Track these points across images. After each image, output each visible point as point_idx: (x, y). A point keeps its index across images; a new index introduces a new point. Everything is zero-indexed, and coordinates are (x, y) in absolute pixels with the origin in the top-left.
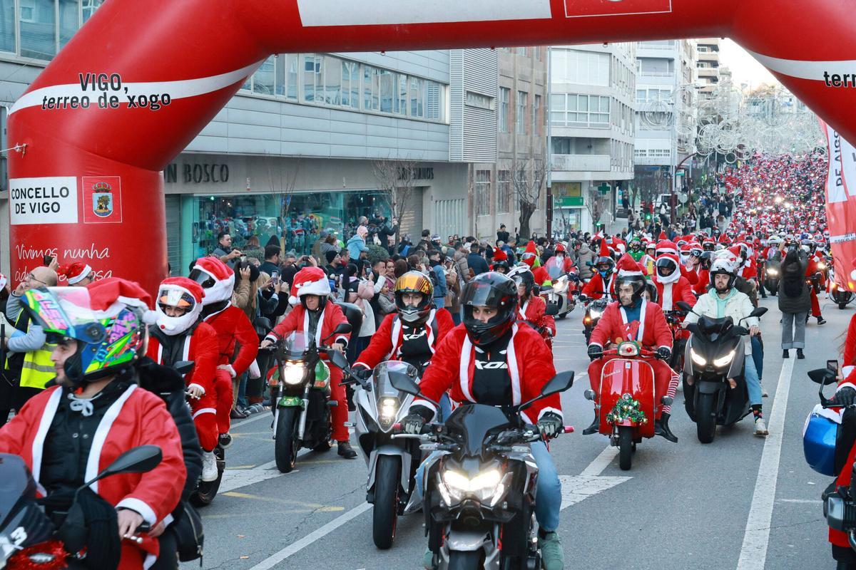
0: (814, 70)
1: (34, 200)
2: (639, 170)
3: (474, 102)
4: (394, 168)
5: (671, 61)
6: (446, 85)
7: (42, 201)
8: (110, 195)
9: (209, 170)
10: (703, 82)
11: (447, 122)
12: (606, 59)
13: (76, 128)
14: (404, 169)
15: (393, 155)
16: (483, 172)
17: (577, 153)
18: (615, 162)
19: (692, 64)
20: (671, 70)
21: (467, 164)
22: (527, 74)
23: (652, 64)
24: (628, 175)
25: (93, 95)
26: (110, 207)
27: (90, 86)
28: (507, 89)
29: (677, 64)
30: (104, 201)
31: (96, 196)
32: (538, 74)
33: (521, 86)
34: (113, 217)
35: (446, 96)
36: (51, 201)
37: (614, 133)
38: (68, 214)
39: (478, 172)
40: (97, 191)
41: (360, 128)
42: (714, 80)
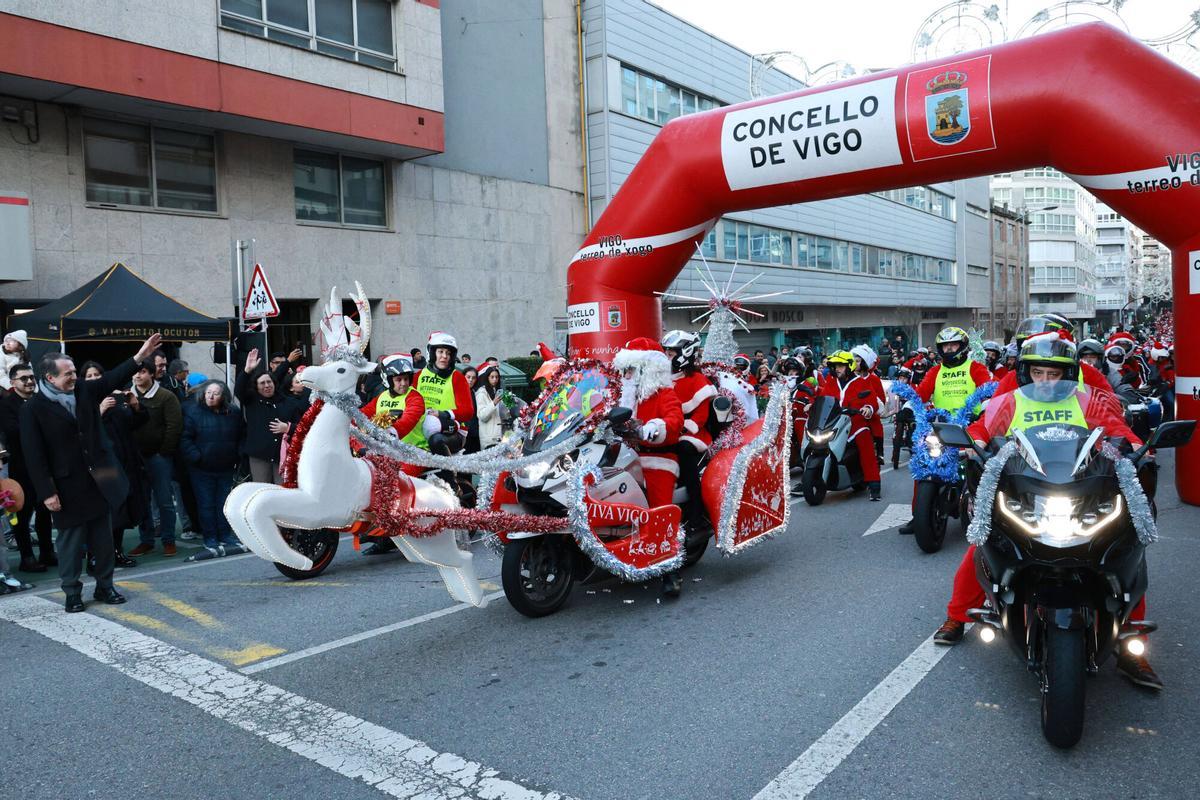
0: (1119, 181)
1: (577, 319)
2: (1099, 312)
3: (973, 271)
4: (920, 312)
5: (1122, 245)
6: (954, 262)
7: (580, 319)
8: (619, 313)
9: (790, 314)
10: (1148, 259)
11: (955, 283)
12: (1072, 246)
13: (600, 273)
14: (927, 312)
15: (917, 304)
16: (985, 314)
17: (1054, 302)
18: (1080, 307)
19: (1139, 247)
20: (1123, 250)
21: (972, 309)
22: (1015, 254)
23: (1108, 249)
24: (1091, 315)
25: (606, 250)
26: (619, 320)
27: (604, 244)
28: (1001, 265)
29: (1127, 248)
30: (616, 316)
31: (610, 314)
32: (1022, 254)
33: (1010, 262)
34: (621, 327)
35: (954, 268)
36: (585, 318)
37: (1079, 289)
38: (594, 326)
39: (981, 315)
40: (611, 311)
41: (891, 288)
42: (1156, 257)
